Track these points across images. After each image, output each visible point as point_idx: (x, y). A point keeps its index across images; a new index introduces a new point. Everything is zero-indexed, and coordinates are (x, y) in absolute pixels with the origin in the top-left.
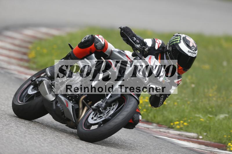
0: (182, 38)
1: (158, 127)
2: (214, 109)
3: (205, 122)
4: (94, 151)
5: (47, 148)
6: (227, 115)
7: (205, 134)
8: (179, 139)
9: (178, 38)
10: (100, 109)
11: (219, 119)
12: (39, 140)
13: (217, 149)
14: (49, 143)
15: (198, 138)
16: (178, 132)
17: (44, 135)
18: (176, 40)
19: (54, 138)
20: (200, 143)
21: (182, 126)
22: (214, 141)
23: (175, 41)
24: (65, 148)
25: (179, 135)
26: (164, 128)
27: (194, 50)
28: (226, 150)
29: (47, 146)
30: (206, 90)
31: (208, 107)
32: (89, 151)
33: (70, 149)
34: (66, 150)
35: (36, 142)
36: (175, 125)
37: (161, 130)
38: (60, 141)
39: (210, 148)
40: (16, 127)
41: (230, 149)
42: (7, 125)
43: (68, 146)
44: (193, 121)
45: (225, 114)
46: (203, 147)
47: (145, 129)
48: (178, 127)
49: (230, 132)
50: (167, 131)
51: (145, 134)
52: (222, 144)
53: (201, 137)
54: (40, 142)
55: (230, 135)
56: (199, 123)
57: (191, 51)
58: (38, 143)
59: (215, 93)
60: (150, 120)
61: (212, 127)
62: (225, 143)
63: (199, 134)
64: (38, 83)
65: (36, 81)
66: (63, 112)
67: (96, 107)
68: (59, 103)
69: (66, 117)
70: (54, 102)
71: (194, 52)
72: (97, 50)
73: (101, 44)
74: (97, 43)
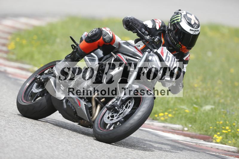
0: (183, 16)
2: (199, 100)
3: (191, 113)
4: (76, 145)
5: (27, 142)
6: (213, 107)
7: (190, 126)
8: (163, 131)
9: (179, 16)
10: (116, 108)
11: (205, 110)
12: (18, 134)
13: (202, 141)
14: (29, 137)
15: (183, 130)
16: (163, 124)
17: (24, 129)
18: (177, 18)
19: (35, 132)
20: (186, 135)
21: (166, 118)
22: (199, 133)
23: (176, 20)
24: (46, 142)
25: (164, 127)
27: (197, 27)
28: (212, 142)
29: (28, 140)
30: (191, 81)
31: (193, 98)
32: (71, 144)
33: (52, 143)
34: (47, 144)
35: (16, 136)
36: (160, 117)
38: (41, 135)
39: (195, 140)
41: (216, 141)
43: (49, 140)
44: (177, 112)
45: (212, 105)
46: (188, 139)
48: (162, 118)
49: (216, 123)
52: (208, 136)
53: (186, 129)
54: (20, 135)
55: (216, 127)
56: (184, 115)
57: (193, 29)
58: (18, 137)
59: (201, 83)
61: (197, 118)
62: (210, 135)
63: (184, 125)
64: (43, 81)
65: (41, 79)
66: (76, 111)
67: (111, 106)
68: (69, 102)
69: (78, 116)
70: (64, 101)
71: (196, 30)
72: (105, 43)
73: (109, 37)
74: (106, 36)
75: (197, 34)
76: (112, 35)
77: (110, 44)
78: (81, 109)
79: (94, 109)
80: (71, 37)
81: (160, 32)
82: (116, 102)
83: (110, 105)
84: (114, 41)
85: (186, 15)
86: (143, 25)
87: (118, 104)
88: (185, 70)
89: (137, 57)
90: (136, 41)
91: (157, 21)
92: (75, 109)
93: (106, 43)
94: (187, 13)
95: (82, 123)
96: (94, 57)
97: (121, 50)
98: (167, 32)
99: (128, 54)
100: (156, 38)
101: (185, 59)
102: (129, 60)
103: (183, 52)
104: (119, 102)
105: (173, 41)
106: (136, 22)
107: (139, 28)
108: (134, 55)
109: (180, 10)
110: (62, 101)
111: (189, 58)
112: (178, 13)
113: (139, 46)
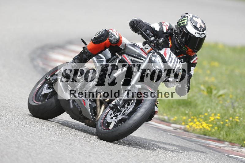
0: (189, 19)
1: (230, 146)
9: (185, 20)
10: (118, 107)
17: (110, 155)
18: (183, 21)
19: (121, 158)
23: (183, 23)
26: (237, 147)
27: (202, 30)
37: (233, 149)
40: (81, 147)
42: (71, 144)
47: (217, 147)
50: (239, 150)
51: (217, 153)
57: (199, 32)
60: (222, 139)
64: (53, 81)
65: (51, 79)
66: (81, 111)
67: (114, 106)
68: (76, 102)
69: (84, 116)
70: (71, 101)
71: (202, 33)
72: (111, 45)
73: (116, 39)
74: (112, 37)
75: (203, 37)
76: (119, 36)
77: (116, 45)
78: (86, 109)
79: (98, 109)
80: (82, 40)
81: (167, 34)
82: (119, 102)
83: (112, 105)
84: (121, 42)
85: (192, 18)
86: (150, 28)
87: (120, 103)
88: (192, 72)
89: (142, 59)
90: (144, 44)
91: (165, 24)
92: (80, 108)
93: (113, 44)
94: (193, 16)
95: (87, 123)
96: (103, 59)
97: (126, 51)
98: (174, 35)
99: (134, 55)
100: (161, 39)
101: (192, 61)
102: (134, 60)
103: (189, 54)
104: (121, 102)
105: (180, 44)
106: (141, 23)
107: (144, 29)
108: (139, 56)
109: (187, 14)
110: (69, 101)
111: (196, 61)
112: (184, 17)
113: (147, 48)
